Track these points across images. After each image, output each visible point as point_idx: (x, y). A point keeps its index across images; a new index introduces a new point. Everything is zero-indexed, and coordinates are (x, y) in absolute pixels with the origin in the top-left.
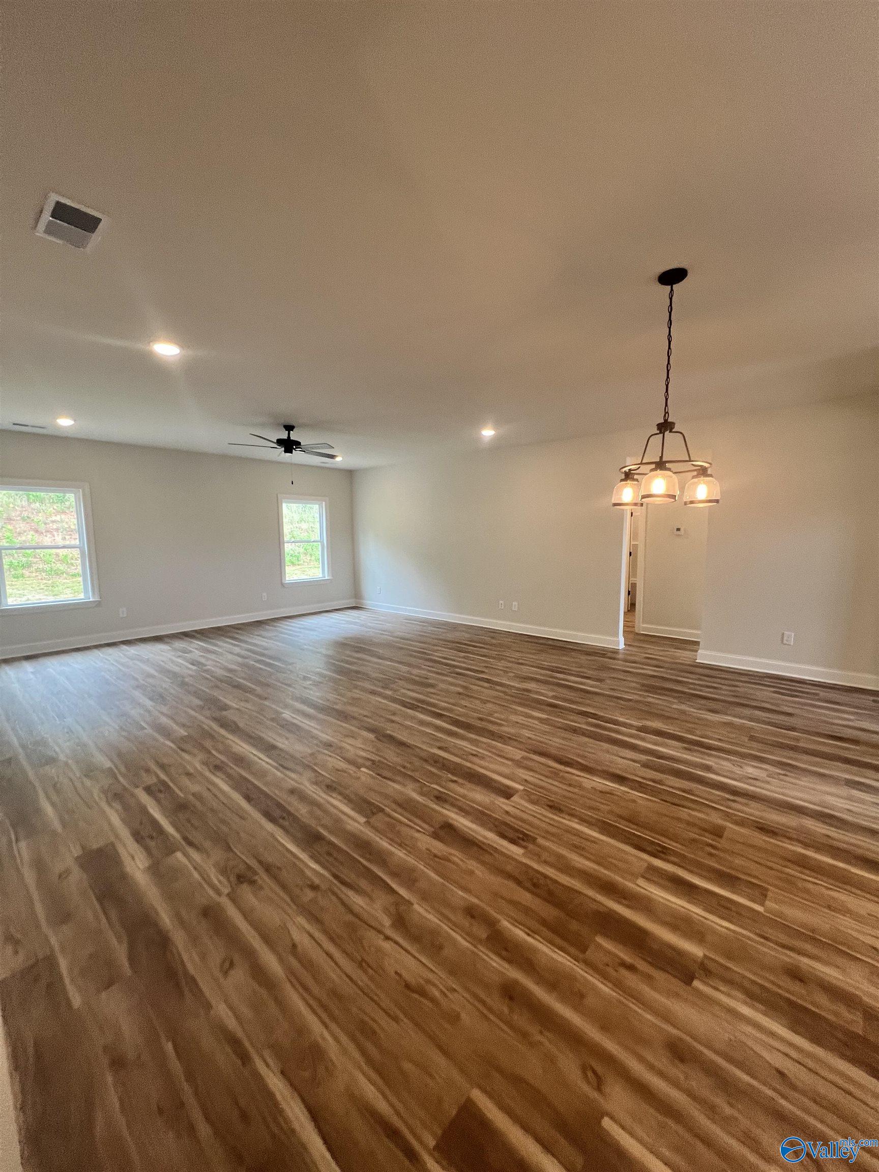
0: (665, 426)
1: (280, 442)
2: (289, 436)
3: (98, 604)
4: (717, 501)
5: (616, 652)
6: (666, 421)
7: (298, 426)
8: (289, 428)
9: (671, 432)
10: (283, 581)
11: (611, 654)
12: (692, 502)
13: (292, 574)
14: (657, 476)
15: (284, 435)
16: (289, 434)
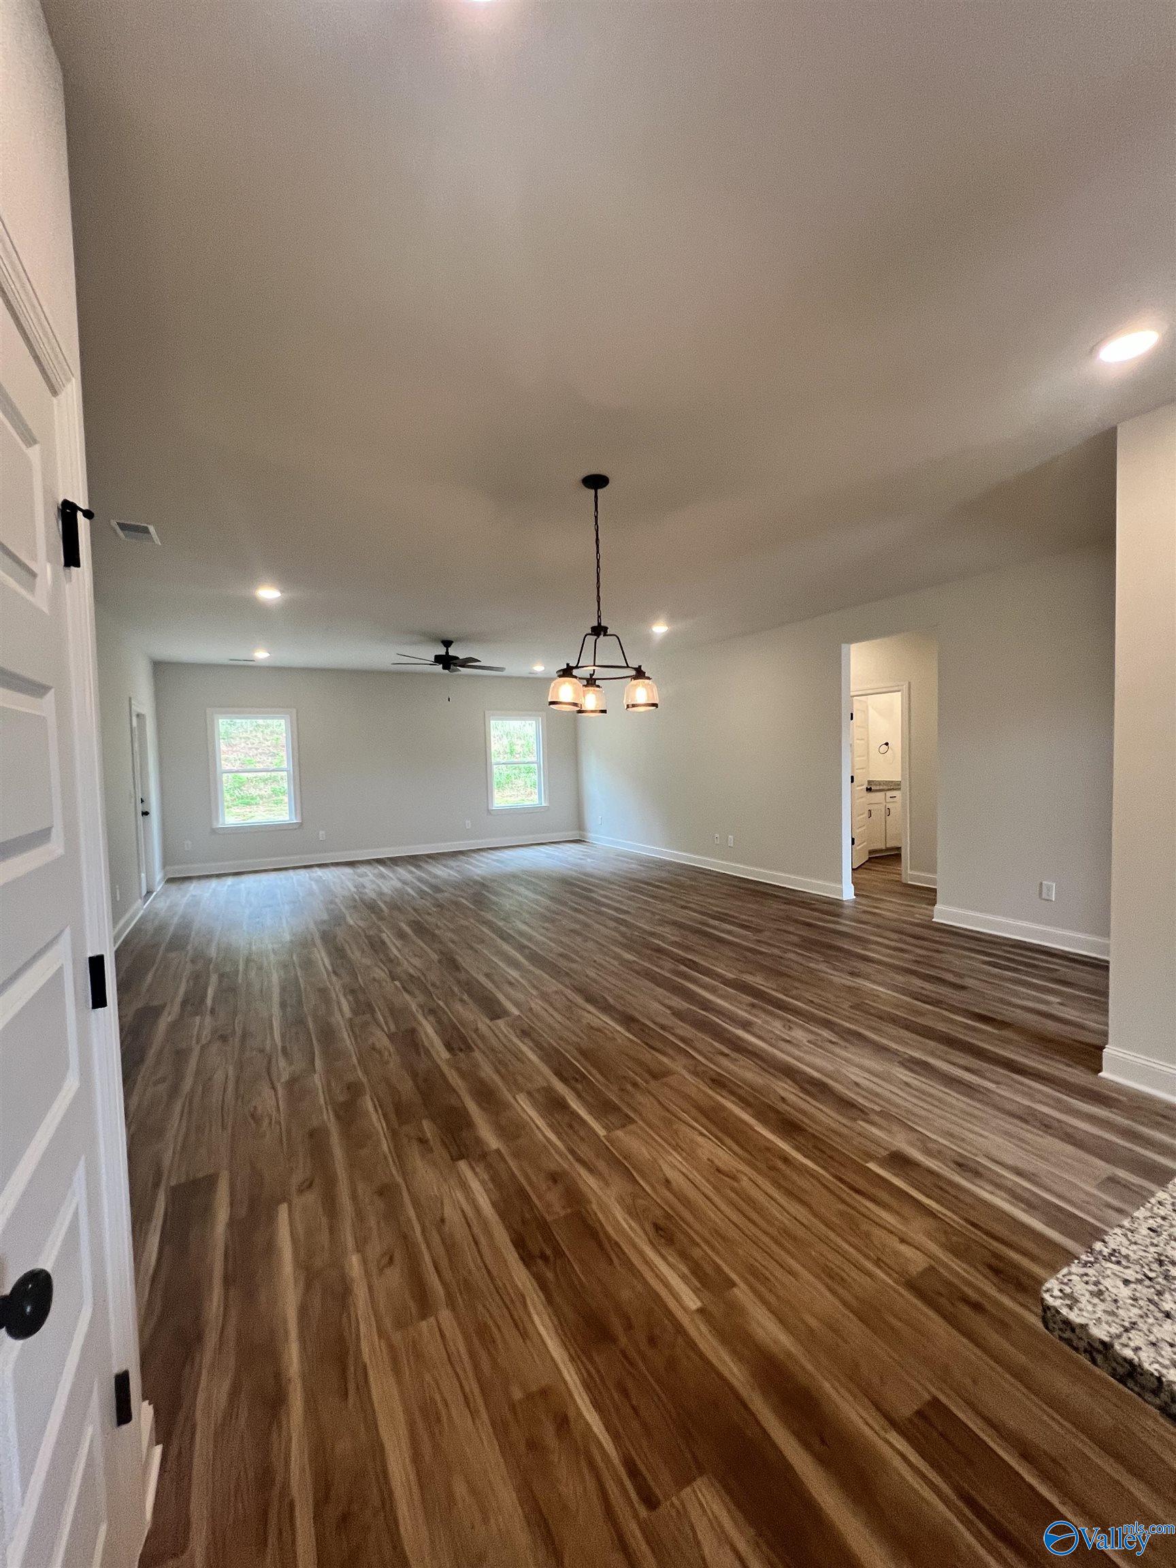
0: (599, 630)
1: (438, 659)
2: (447, 652)
3: (301, 825)
4: (655, 705)
5: (838, 903)
6: (599, 624)
7: (457, 641)
8: (447, 643)
9: (605, 635)
10: (490, 808)
11: (832, 907)
12: (634, 706)
13: (501, 799)
14: (564, 682)
15: (441, 651)
16: (447, 650)
